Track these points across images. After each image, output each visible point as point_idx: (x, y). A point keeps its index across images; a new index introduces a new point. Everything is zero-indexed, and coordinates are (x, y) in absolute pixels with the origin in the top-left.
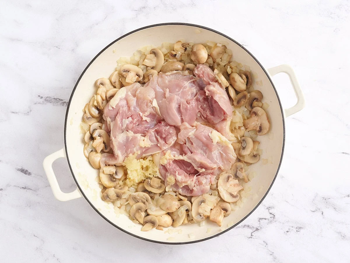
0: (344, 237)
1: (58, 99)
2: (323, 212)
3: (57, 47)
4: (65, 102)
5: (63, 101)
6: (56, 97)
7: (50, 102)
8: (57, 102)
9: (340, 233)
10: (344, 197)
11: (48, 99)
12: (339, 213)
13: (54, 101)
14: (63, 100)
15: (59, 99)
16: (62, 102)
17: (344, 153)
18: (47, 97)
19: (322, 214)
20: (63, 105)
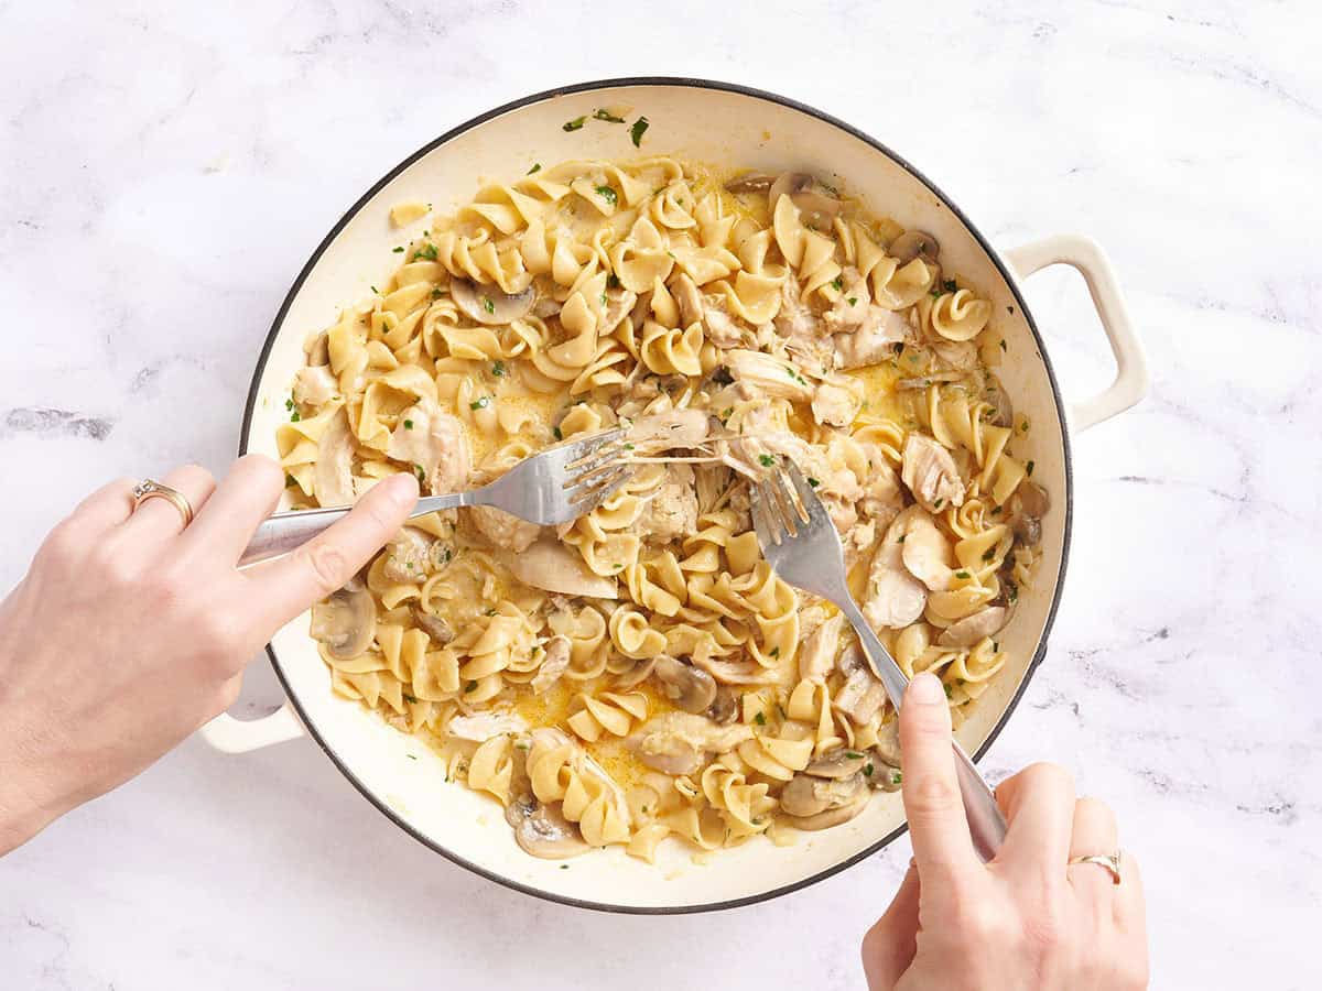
0: (1165, 786)
1: (54, 414)
2: (1077, 706)
3: (26, 223)
4: (81, 421)
5: (75, 418)
6: (44, 408)
7: (29, 429)
8: (52, 426)
9: (1149, 773)
10: (1149, 640)
11: (17, 417)
12: (1137, 699)
13: (39, 421)
14: (72, 415)
15: (57, 412)
16: (72, 423)
17: (1127, 479)
18: (15, 411)
19: (1076, 711)
20: (76, 433)
